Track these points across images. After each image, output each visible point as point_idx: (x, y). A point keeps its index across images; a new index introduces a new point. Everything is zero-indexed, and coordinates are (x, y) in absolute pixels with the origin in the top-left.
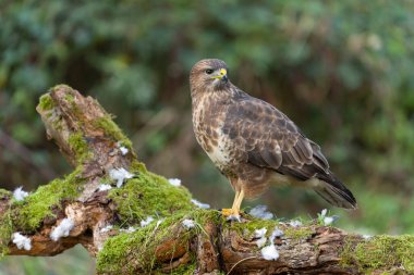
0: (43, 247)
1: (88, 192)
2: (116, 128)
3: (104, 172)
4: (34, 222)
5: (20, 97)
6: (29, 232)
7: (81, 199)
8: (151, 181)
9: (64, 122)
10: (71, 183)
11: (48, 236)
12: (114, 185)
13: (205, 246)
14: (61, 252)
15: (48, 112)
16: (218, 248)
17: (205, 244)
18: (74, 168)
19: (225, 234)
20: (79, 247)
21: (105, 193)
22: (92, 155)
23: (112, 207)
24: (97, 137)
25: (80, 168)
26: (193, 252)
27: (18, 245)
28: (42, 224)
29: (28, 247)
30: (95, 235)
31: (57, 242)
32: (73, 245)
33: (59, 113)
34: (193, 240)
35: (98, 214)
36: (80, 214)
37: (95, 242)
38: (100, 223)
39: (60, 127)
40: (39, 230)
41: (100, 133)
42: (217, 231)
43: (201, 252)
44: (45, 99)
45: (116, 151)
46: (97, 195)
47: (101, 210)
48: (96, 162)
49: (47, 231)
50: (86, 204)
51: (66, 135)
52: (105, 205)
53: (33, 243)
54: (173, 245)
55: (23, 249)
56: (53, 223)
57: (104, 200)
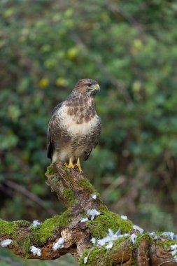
0: (48, 254)
1: (74, 223)
2: (91, 186)
3: (84, 211)
4: (43, 240)
5: (37, 168)
6: (39, 246)
7: (70, 227)
8: (111, 217)
9: (61, 182)
10: (64, 217)
11: (51, 248)
12: (89, 219)
13: (142, 255)
14: (58, 257)
15: (52, 176)
16: (149, 256)
17: (141, 253)
18: (66, 209)
19: (153, 248)
20: (69, 254)
21: (84, 223)
22: (77, 201)
23: (88, 231)
24: (80, 191)
25: (70, 209)
26: (134, 258)
27: (34, 253)
28: (47, 241)
29: (39, 254)
30: (78, 247)
31: (56, 252)
32: (65, 253)
33: (58, 177)
34: (134, 251)
35: (80, 235)
36: (69, 235)
37: (78, 252)
38: (81, 241)
39: (59, 185)
40: (46, 244)
41: (82, 189)
42: (149, 246)
43: (139, 258)
44: (50, 169)
45: (91, 199)
46: (80, 224)
47: (81, 233)
48: (79, 205)
49: (50, 245)
50: (73, 229)
51: (62, 189)
52: (84, 230)
53: (42, 252)
54: (123, 253)
55: (36, 255)
56: (54, 241)
57: (83, 227)
